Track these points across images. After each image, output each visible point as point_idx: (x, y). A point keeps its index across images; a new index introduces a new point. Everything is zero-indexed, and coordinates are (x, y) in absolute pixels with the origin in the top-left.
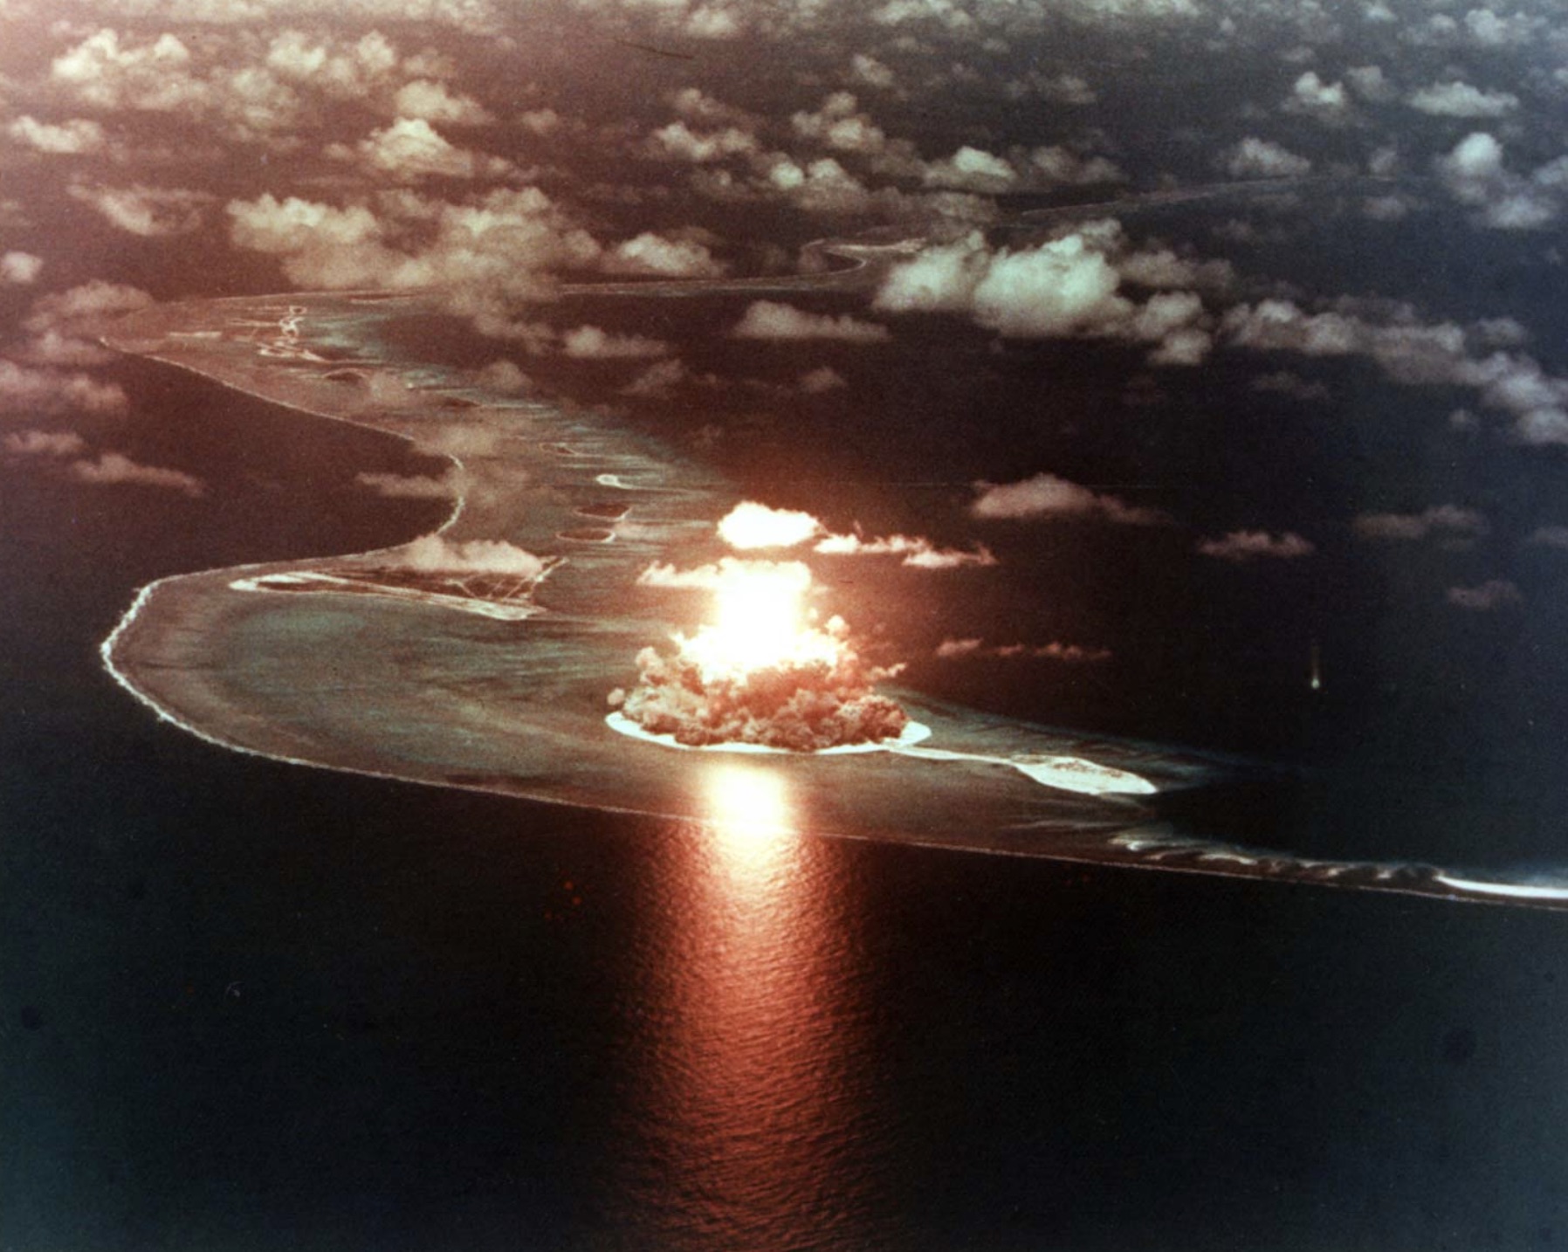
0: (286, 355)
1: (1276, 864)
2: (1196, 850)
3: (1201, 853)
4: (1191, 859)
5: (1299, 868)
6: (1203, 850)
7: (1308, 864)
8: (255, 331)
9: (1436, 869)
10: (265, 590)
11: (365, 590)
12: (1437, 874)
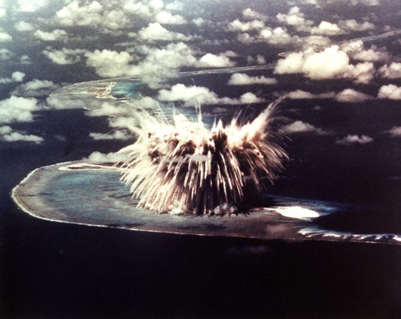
0: (105, 97)
1: (346, 236)
2: (323, 233)
3: (324, 234)
4: (321, 236)
5: (353, 237)
6: (325, 233)
7: (355, 236)
8: (98, 91)
9: (394, 235)
10: (70, 170)
11: (98, 168)
12: (394, 236)
